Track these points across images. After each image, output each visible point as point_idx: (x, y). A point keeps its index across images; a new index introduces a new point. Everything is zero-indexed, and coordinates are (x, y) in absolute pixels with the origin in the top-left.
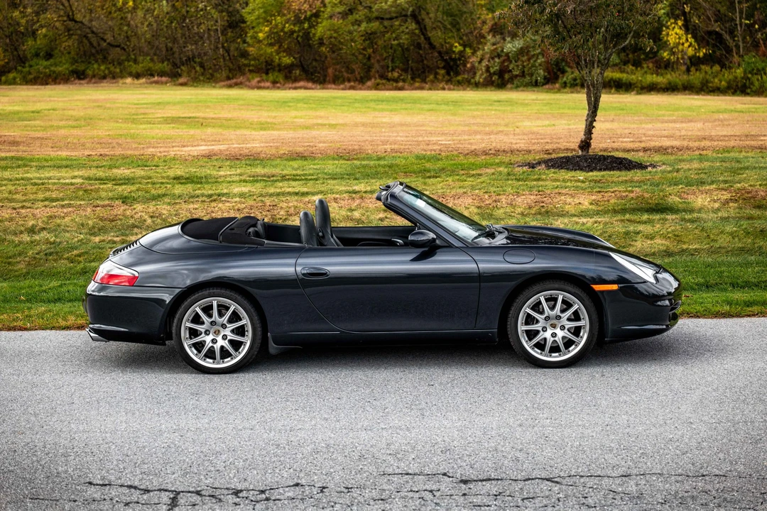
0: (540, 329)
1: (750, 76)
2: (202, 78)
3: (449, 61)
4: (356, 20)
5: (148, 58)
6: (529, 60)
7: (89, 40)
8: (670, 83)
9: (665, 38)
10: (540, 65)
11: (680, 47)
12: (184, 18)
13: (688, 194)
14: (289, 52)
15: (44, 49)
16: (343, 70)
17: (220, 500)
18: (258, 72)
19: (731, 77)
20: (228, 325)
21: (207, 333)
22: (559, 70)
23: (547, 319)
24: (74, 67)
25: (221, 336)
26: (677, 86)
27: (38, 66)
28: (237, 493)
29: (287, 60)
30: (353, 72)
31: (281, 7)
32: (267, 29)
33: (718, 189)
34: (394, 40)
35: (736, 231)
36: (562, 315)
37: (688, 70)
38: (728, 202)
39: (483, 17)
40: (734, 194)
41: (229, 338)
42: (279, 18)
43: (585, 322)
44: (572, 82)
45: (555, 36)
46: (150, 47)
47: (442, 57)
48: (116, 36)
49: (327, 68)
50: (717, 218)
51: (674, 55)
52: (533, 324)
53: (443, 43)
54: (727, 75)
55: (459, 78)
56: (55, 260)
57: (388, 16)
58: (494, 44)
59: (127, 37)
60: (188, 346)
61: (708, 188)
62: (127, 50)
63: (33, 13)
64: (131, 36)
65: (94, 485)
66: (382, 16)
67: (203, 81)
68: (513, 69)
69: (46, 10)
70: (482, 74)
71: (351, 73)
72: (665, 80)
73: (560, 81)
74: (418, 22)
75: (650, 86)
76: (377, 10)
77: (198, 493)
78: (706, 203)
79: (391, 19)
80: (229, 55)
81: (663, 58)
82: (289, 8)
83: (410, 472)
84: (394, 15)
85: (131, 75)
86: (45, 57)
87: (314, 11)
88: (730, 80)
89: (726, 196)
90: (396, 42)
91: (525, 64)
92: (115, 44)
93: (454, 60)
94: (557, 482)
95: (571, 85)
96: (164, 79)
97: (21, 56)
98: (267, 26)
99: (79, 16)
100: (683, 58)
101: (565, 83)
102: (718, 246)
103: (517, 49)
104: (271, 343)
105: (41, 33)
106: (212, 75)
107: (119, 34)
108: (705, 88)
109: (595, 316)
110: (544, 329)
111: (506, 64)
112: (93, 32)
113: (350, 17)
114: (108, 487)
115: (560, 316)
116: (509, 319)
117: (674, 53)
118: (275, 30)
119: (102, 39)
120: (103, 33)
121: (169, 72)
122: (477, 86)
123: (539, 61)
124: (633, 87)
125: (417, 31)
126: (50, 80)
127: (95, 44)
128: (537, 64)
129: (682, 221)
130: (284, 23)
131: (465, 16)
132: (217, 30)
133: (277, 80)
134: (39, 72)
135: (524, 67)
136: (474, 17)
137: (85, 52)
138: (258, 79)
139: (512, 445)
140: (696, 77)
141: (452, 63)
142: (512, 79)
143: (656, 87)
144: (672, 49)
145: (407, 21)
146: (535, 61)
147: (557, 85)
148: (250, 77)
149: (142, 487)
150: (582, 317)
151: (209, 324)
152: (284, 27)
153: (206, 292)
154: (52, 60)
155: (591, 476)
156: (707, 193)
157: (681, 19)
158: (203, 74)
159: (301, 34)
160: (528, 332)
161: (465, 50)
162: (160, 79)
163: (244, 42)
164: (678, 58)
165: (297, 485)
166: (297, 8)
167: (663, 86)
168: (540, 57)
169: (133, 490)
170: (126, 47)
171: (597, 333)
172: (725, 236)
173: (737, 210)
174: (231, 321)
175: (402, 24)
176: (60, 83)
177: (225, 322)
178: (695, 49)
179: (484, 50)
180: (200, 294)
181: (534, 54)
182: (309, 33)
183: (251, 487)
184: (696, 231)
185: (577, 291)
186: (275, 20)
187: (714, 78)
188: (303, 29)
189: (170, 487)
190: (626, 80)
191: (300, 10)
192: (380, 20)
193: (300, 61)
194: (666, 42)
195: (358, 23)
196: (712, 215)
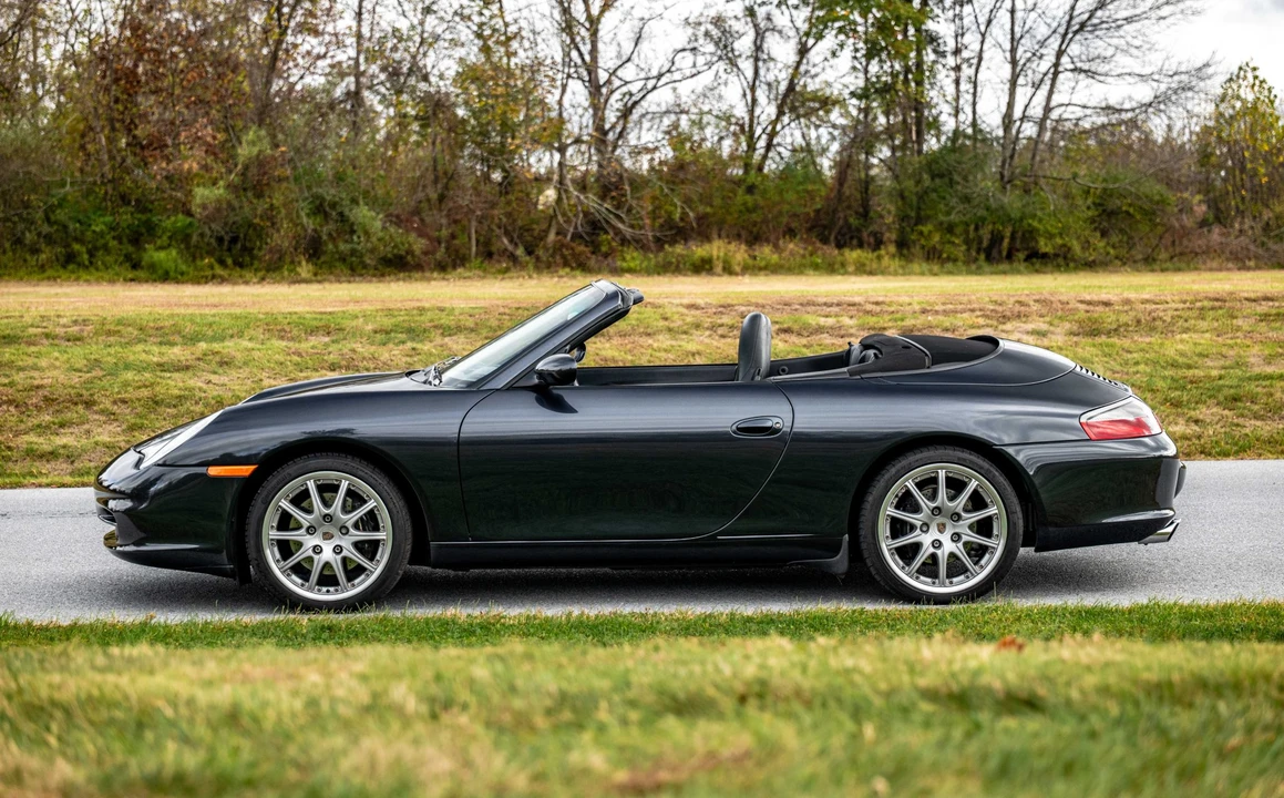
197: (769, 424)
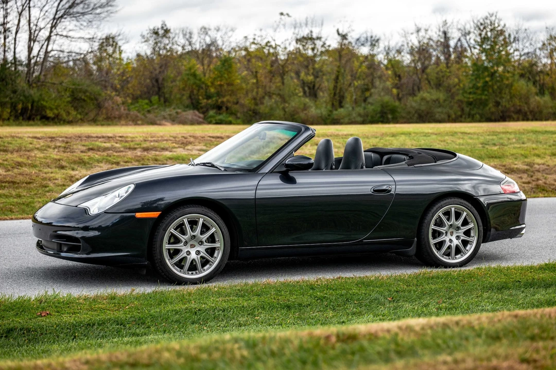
197: (384, 187)
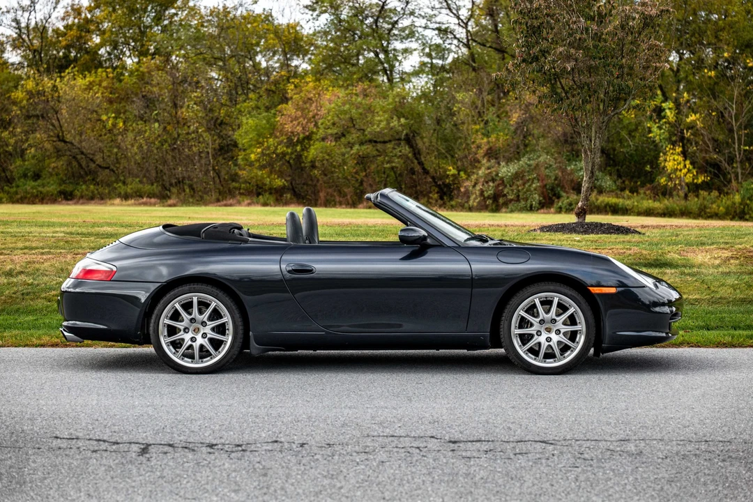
0: (534, 333)
1: (748, 202)
2: (191, 200)
3: (442, 186)
4: (349, 143)
5: (138, 180)
6: (524, 184)
7: (78, 161)
8: (667, 208)
9: (663, 164)
10: (535, 189)
11: (678, 173)
12: (175, 140)
13: (687, 252)
14: (281, 174)
15: (32, 170)
16: (335, 194)
17: (193, 450)
18: (249, 195)
19: (729, 203)
20: (208, 323)
21: (186, 330)
22: (554, 195)
23: (542, 322)
24: (62, 187)
25: (200, 335)
26: (674, 212)
27: (26, 187)
28: (211, 446)
29: (279, 182)
30: (345, 195)
31: (274, 129)
32: (259, 150)
33: (718, 249)
34: (387, 163)
35: (738, 284)
36: (557, 319)
37: (686, 197)
38: (729, 260)
39: (478, 142)
40: (735, 253)
41: (209, 336)
42: (271, 140)
43: (581, 326)
44: (568, 207)
45: (552, 96)
46: (139, 169)
47: (436, 183)
48: (105, 157)
49: (319, 192)
50: (718, 272)
51: (672, 181)
52: (527, 328)
53: (437, 168)
54: (725, 201)
55: (453, 203)
56: (32, 300)
57: (381, 140)
58: (489, 168)
59: (117, 159)
60: (166, 343)
61: (708, 247)
62: (116, 172)
63: (21, 133)
64: (121, 158)
65: (61, 439)
66: (375, 139)
67: (193, 203)
68: (508, 193)
69: (36, 130)
70: (475, 199)
71: (344, 197)
72: (662, 205)
73: (555, 205)
74: (411, 146)
75: (646, 211)
76: (370, 133)
77: (170, 445)
78: (706, 260)
79: (385, 142)
80: (219, 177)
81: (659, 184)
82: (281, 131)
83: (395, 435)
84: (387, 139)
85: (119, 196)
86: (33, 178)
87: (307, 134)
88: (728, 206)
89: (727, 254)
90: (388, 165)
91: (520, 188)
92: (104, 166)
93: (448, 186)
94: (552, 444)
95: (567, 209)
96: (153, 200)
97: (9, 177)
98: (258, 148)
99: (68, 136)
100: (680, 184)
101: (560, 208)
102: (719, 297)
103: (512, 174)
104: (253, 343)
105: (30, 153)
106: (202, 198)
107: (109, 156)
108: (702, 213)
109: (592, 321)
110: (539, 334)
111: (501, 188)
112: (82, 153)
113: (343, 139)
114: (75, 440)
115: (555, 320)
116: (502, 323)
117: (670, 179)
118: (267, 152)
119: (92, 160)
120: (93, 154)
121: (158, 194)
122: (471, 209)
123: (534, 185)
124: (629, 212)
125: (410, 155)
126: (37, 200)
127: (84, 164)
128: (532, 189)
129: (682, 275)
130: (276, 144)
131: (460, 141)
132: (208, 153)
133: (268, 202)
134: (26, 192)
135: (519, 191)
136: (469, 142)
137: (73, 173)
138: (249, 201)
139: (504, 419)
140: (694, 203)
141: (445, 189)
142: (506, 204)
143: (653, 213)
144: (670, 175)
145: (400, 144)
146: (530, 186)
147: (552, 210)
148: (241, 199)
149: (111, 441)
150: (578, 321)
151: (189, 322)
152: (276, 149)
153: (186, 288)
154: (39, 181)
155: (588, 440)
156: (707, 252)
157: (679, 146)
158: (192, 196)
159: (293, 156)
160: (521, 336)
161: (459, 174)
162: (148, 200)
163: (236, 165)
164: (675, 184)
165: (276, 442)
166: (290, 130)
167: (660, 211)
168: (535, 181)
169: (101, 443)
170: (115, 169)
171: (593, 338)
172: (726, 288)
173: (738, 267)
174: (211, 318)
175: (396, 147)
176: (47, 203)
177: (205, 320)
178: (694, 175)
179: (477, 174)
180: (180, 289)
181: (529, 179)
182: (301, 156)
183: (227, 442)
184: (697, 284)
185: (574, 293)
186: (267, 142)
187: (712, 203)
188: (296, 151)
189: (140, 441)
190: (622, 204)
191: (292, 132)
192: (374, 144)
193: (291, 184)
194: (664, 168)
195: (351, 145)
196: (711, 271)
